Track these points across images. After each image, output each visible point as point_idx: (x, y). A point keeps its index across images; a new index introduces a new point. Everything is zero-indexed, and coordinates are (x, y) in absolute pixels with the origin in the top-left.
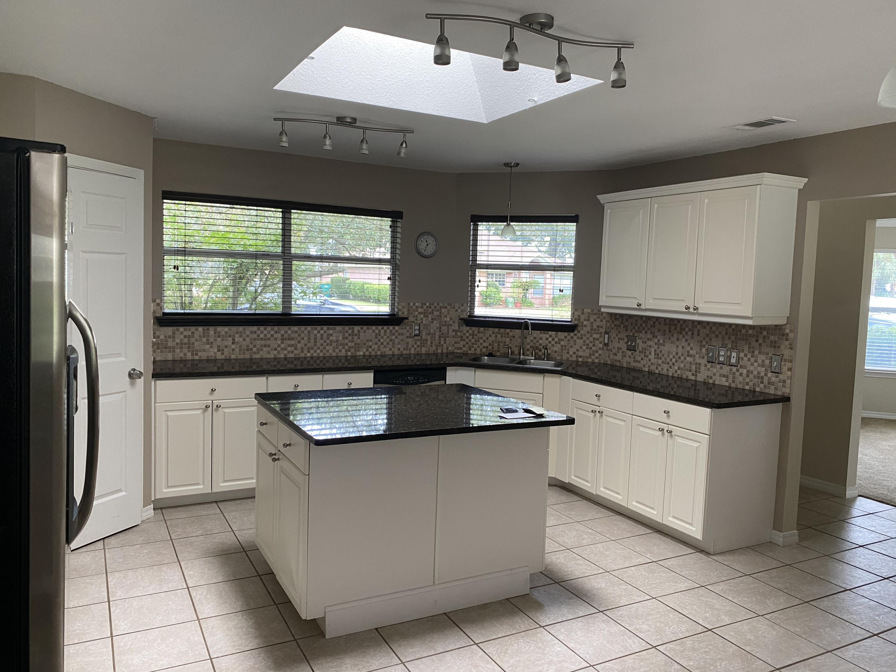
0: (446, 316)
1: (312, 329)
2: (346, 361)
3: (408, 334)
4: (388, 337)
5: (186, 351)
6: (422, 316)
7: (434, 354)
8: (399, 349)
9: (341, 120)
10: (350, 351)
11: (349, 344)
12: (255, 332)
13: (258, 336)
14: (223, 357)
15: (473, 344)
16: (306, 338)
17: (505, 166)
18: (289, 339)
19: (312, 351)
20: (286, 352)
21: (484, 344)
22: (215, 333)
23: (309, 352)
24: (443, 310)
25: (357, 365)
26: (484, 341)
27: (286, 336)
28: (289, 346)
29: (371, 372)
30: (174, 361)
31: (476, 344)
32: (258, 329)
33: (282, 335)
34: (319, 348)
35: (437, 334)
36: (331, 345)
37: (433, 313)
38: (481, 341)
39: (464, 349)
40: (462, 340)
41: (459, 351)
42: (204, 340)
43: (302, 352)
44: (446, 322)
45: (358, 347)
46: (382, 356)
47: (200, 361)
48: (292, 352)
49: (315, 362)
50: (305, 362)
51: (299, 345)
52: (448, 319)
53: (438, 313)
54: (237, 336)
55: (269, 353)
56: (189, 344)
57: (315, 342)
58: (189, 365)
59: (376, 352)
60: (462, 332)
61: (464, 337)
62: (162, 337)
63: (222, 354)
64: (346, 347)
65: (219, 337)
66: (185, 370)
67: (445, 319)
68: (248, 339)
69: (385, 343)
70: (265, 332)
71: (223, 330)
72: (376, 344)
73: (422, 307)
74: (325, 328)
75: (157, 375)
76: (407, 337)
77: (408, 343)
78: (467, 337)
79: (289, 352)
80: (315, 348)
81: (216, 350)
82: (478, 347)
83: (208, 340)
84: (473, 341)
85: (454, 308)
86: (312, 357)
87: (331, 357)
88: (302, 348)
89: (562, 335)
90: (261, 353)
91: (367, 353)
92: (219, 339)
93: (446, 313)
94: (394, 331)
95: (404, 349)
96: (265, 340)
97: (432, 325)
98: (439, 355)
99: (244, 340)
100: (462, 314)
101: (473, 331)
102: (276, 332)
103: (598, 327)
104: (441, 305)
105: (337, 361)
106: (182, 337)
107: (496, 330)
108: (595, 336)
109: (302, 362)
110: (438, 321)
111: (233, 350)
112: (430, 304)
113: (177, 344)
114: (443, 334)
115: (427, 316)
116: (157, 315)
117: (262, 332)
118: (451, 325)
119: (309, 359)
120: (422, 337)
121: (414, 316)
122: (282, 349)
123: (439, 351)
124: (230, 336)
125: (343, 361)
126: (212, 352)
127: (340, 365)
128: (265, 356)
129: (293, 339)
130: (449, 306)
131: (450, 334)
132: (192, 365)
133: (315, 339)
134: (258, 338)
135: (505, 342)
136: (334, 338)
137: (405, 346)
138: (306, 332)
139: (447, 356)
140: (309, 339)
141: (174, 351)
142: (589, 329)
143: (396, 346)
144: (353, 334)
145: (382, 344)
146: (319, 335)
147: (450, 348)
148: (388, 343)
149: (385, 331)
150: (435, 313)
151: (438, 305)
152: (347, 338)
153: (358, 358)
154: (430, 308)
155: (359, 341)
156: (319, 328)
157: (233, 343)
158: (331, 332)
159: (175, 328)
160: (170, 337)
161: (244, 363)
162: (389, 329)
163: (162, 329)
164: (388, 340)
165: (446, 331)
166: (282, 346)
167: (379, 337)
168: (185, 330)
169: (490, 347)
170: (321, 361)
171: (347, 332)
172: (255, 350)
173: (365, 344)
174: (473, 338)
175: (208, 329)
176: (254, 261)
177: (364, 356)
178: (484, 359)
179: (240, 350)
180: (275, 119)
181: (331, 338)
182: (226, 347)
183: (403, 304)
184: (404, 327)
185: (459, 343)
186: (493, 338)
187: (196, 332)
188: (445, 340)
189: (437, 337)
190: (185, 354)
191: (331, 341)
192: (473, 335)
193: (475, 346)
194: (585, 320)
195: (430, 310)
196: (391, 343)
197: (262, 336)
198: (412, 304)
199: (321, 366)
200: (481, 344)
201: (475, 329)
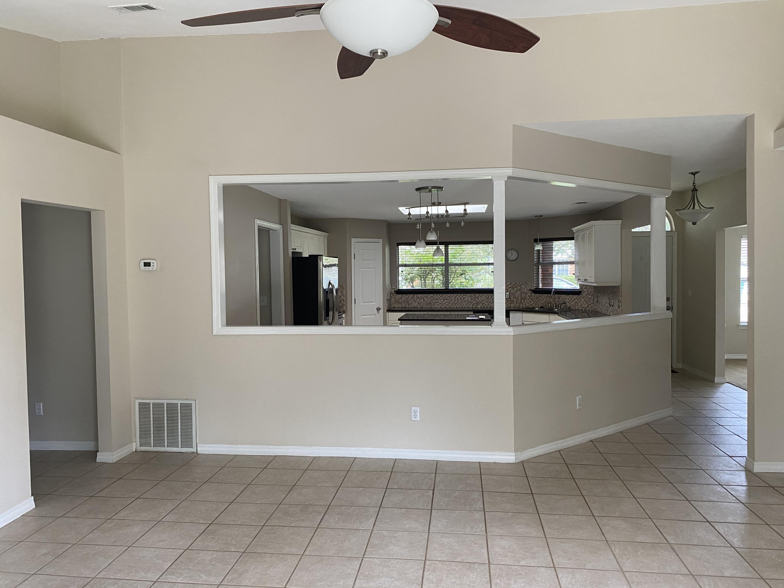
0: (524, 289)
1: (456, 295)
5: (406, 304)
6: (511, 289)
7: (518, 307)
10: (474, 305)
11: (474, 302)
12: (432, 297)
13: (434, 298)
14: (420, 307)
15: (537, 302)
17: (535, 217)
18: (446, 300)
19: (456, 305)
21: (542, 302)
22: (417, 297)
24: (522, 286)
28: (446, 302)
29: (472, 312)
30: (402, 308)
32: (434, 295)
33: (444, 298)
34: (459, 304)
35: (520, 297)
36: (465, 302)
37: (517, 288)
38: (540, 301)
39: (533, 305)
40: (532, 301)
41: (531, 306)
42: (413, 300)
43: (452, 305)
44: (524, 292)
45: (478, 303)
48: (448, 305)
51: (451, 302)
52: (526, 290)
53: (519, 287)
54: (425, 298)
55: (438, 305)
56: (407, 301)
57: (458, 301)
58: (407, 309)
59: (487, 306)
60: (532, 296)
61: (533, 299)
62: (397, 298)
63: (420, 305)
64: (472, 304)
68: (429, 300)
70: (436, 297)
71: (420, 296)
72: (487, 302)
73: (510, 285)
74: (462, 295)
75: (389, 311)
79: (446, 305)
81: (417, 304)
82: (539, 304)
85: (528, 285)
87: (465, 308)
89: (575, 296)
90: (435, 305)
92: (418, 299)
93: (524, 287)
96: (437, 300)
97: (516, 293)
100: (532, 288)
102: (441, 297)
103: (590, 292)
104: (521, 283)
106: (404, 298)
107: (547, 295)
108: (589, 296)
110: (520, 291)
111: (424, 304)
112: (515, 283)
113: (403, 301)
114: (523, 298)
115: (514, 289)
116: (396, 290)
118: (527, 293)
120: (511, 299)
122: (444, 304)
123: (521, 306)
124: (422, 298)
125: (471, 309)
129: (448, 300)
130: (526, 284)
131: (526, 297)
133: (458, 299)
135: (550, 301)
136: (466, 299)
138: (454, 297)
140: (455, 299)
141: (401, 304)
142: (586, 293)
145: (490, 302)
147: (527, 305)
151: (519, 283)
152: (472, 299)
153: (478, 308)
155: (478, 301)
156: (459, 295)
157: (424, 301)
159: (402, 295)
160: (400, 298)
163: (397, 295)
165: (524, 296)
166: (444, 302)
167: (488, 299)
168: (406, 296)
169: (544, 304)
171: (472, 296)
173: (481, 302)
174: (537, 299)
175: (414, 295)
178: (537, 308)
179: (427, 304)
182: (421, 302)
185: (530, 302)
186: (545, 299)
187: (409, 297)
188: (524, 301)
189: (520, 299)
194: (585, 289)
195: (515, 286)
201: (538, 295)
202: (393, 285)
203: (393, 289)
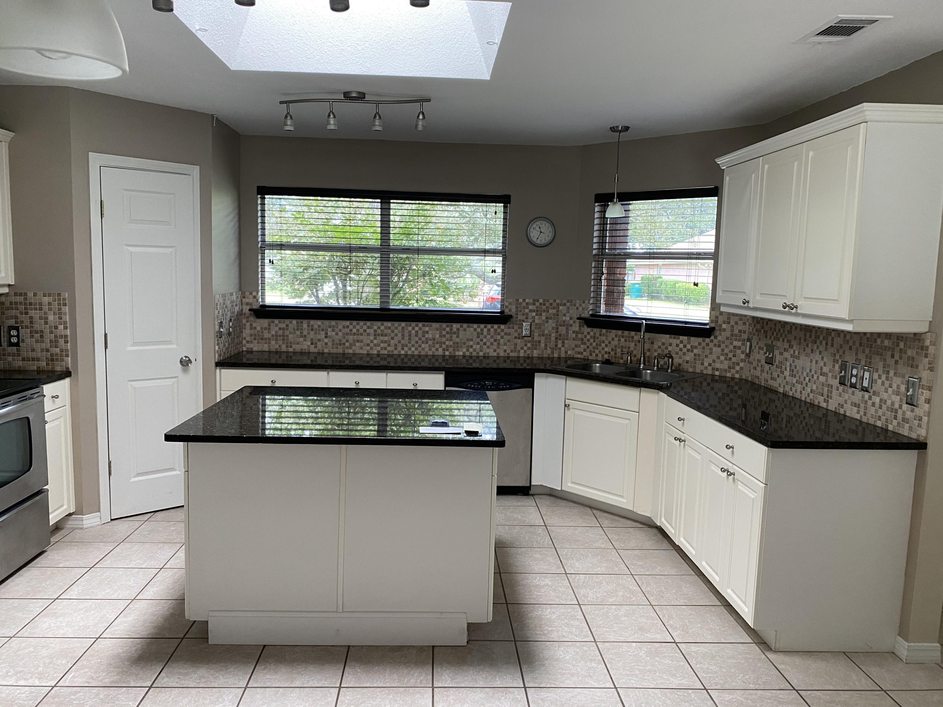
0: (565, 315)
1: (406, 326)
2: (443, 360)
3: (516, 334)
4: (492, 337)
5: (280, 342)
6: (534, 314)
7: (549, 358)
8: (505, 351)
9: (347, 96)
10: (448, 350)
11: (447, 343)
12: (348, 327)
13: (351, 330)
14: (316, 350)
15: (594, 348)
16: (400, 335)
17: (612, 131)
18: (382, 335)
19: (406, 349)
20: (379, 348)
21: (607, 349)
22: (308, 326)
23: (403, 349)
24: (561, 308)
25: (456, 366)
26: (606, 346)
27: (379, 331)
28: (382, 342)
29: (442, 373)
30: (270, 352)
31: (597, 349)
32: (351, 324)
33: (375, 331)
34: (413, 346)
35: (553, 335)
36: (427, 343)
37: (548, 311)
38: (603, 345)
39: (585, 354)
40: (582, 343)
41: (579, 356)
42: (298, 333)
43: (396, 349)
44: (564, 321)
45: (457, 346)
46: (484, 357)
47: (295, 353)
48: (385, 349)
49: (410, 360)
50: (399, 360)
51: (392, 342)
52: (568, 318)
53: (554, 311)
54: (330, 329)
55: (361, 348)
56: (284, 336)
57: (410, 339)
58: (284, 357)
59: (478, 353)
60: (583, 333)
61: (585, 340)
62: (259, 328)
63: (316, 347)
64: (444, 346)
65: (312, 330)
66: (280, 362)
67: (564, 318)
68: (340, 334)
69: (488, 344)
70: (358, 327)
71: (316, 323)
72: (478, 343)
73: (534, 304)
74: (420, 324)
75: (221, 364)
76: (516, 338)
77: (516, 344)
78: (588, 340)
80: (409, 345)
81: (309, 343)
82: (600, 352)
83: (301, 333)
84: (594, 344)
85: (575, 305)
86: (406, 355)
87: (427, 356)
88: (396, 345)
89: (695, 341)
90: (354, 348)
91: (468, 354)
92: (312, 333)
93: (565, 312)
94: (499, 330)
95: (512, 351)
96: (358, 335)
97: (546, 325)
98: (555, 359)
99: (337, 334)
100: (584, 313)
101: (595, 334)
102: (368, 327)
103: (740, 331)
104: (558, 301)
105: (433, 360)
106: (277, 329)
107: (620, 332)
108: (736, 343)
109: (396, 359)
110: (555, 321)
111: (326, 344)
112: (544, 301)
113: (273, 336)
114: (560, 335)
115: (541, 315)
116: (254, 307)
117: (354, 327)
118: (571, 326)
119: (402, 357)
120: (533, 338)
121: (523, 315)
122: (375, 345)
123: (556, 355)
124: (323, 330)
125: (440, 361)
126: (305, 345)
127: (437, 364)
128: (358, 351)
129: (386, 335)
130: (569, 304)
131: (569, 336)
132: (287, 357)
133: (410, 335)
134: (351, 333)
135: (629, 348)
136: (430, 336)
137: (512, 347)
138: (400, 328)
139: (566, 362)
140: (403, 335)
141: (270, 343)
142: (728, 333)
143: (501, 347)
144: (451, 333)
145: (485, 344)
146: (413, 332)
147: (569, 352)
148: (492, 344)
149: (489, 330)
150: (551, 311)
151: (555, 301)
152: (444, 336)
153: (457, 358)
154: (544, 305)
155: (458, 340)
156: (414, 324)
157: (326, 337)
158: (427, 329)
159: (270, 320)
160: (266, 329)
161: (337, 358)
162: (493, 328)
163: (258, 320)
164: (492, 340)
165: (564, 332)
166: (375, 342)
167: (481, 337)
168: (280, 322)
169: (612, 353)
170: (416, 360)
171: (444, 329)
172: (347, 344)
173: (465, 343)
174: (594, 341)
175: (302, 323)
176: (348, 254)
177: (464, 356)
178: (596, 366)
179: (333, 344)
180: (281, 103)
181: (427, 336)
182: (319, 340)
183: (510, 300)
184: (511, 326)
185: (579, 346)
186: (616, 342)
187: (290, 325)
188: (563, 343)
189: (553, 339)
190: (280, 346)
191: (427, 339)
192: (594, 337)
193: (597, 351)
194: (724, 322)
195: (544, 307)
196: (495, 343)
197: (354, 331)
198: (521, 300)
199: (416, 364)
200: (603, 349)
201: (597, 331)
202: (247, 294)
203: (247, 304)
